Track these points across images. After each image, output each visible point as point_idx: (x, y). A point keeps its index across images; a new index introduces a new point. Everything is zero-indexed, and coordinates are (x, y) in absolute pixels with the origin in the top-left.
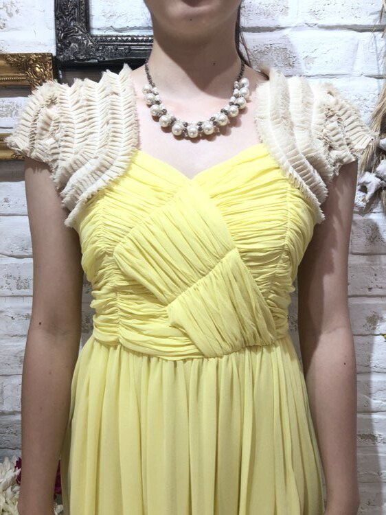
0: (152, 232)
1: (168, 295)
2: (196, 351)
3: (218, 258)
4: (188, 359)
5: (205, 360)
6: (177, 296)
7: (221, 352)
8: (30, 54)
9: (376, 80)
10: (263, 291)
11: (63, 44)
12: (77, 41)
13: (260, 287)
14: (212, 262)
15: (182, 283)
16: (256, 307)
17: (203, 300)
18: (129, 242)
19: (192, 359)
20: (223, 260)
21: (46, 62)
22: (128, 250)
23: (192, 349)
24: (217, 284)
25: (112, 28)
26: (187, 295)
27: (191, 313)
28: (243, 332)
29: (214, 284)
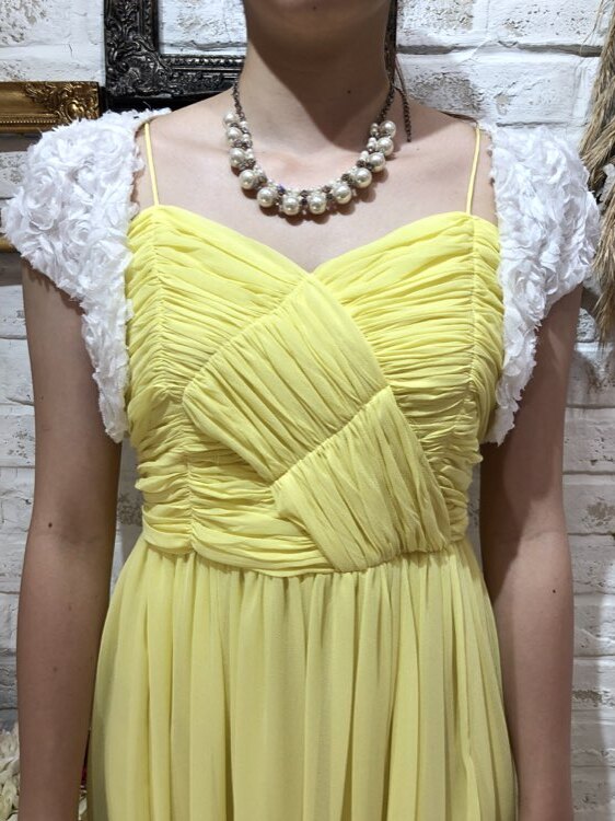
0: (248, 362)
1: (274, 465)
2: (321, 560)
3: (359, 403)
4: (308, 575)
5: (336, 575)
6: (289, 467)
7: (363, 562)
8: (64, 83)
10: (432, 460)
11: (117, 68)
12: (139, 64)
13: (427, 453)
14: (348, 410)
15: (294, 447)
16: (421, 487)
17: (333, 474)
18: (208, 378)
19: (314, 574)
20: (368, 405)
21: (89, 95)
22: (208, 392)
23: (312, 557)
24: (356, 447)
25: (193, 44)
26: (307, 465)
27: (313, 495)
28: (400, 528)
29: (352, 447)
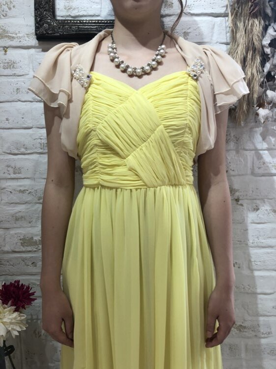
0: (118, 117)
1: (126, 152)
2: (143, 184)
3: (153, 131)
4: (139, 188)
5: (148, 189)
6: (131, 153)
7: (156, 184)
9: (225, 45)
10: (177, 151)
11: (39, 24)
12: (47, 23)
13: (176, 148)
14: (149, 134)
15: (133, 146)
17: (146, 155)
18: (105, 122)
19: (141, 189)
20: (156, 132)
22: (104, 127)
23: (140, 183)
24: (153, 146)
26: (137, 152)
27: (139, 162)
28: (168, 174)
29: (151, 146)
